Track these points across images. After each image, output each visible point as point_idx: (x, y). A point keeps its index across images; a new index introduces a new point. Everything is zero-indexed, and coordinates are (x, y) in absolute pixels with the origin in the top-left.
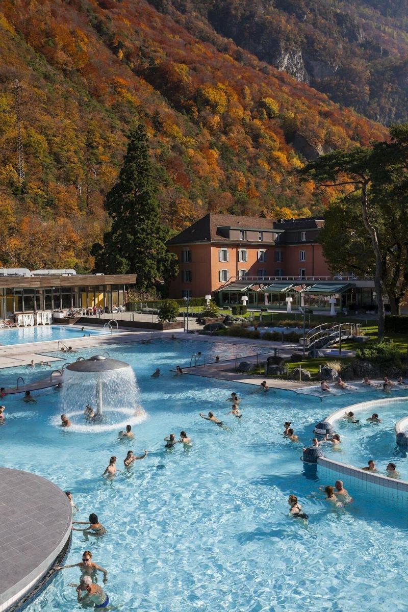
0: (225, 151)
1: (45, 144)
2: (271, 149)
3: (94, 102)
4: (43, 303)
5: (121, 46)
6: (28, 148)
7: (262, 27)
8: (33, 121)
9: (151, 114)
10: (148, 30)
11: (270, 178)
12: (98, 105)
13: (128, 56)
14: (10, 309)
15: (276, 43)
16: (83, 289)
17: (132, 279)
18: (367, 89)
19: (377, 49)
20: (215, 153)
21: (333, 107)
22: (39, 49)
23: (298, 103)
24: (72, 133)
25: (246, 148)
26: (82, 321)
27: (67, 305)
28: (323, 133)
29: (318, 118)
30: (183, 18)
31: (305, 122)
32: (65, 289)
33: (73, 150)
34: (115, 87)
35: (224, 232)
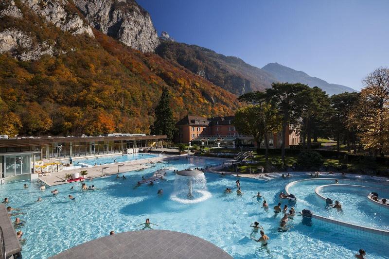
0: (184, 97)
1: (130, 95)
2: (198, 97)
3: (144, 83)
4: (136, 145)
5: (152, 67)
6: (125, 96)
7: (193, 63)
8: (126, 88)
9: (162, 86)
10: (160, 63)
11: (198, 106)
12: (146, 84)
13: (154, 70)
14: (125, 148)
15: (197, 68)
16: (149, 140)
17: (165, 137)
18: (224, 81)
19: (225, 71)
20: (181, 98)
21: (215, 86)
22: (128, 68)
23: (205, 84)
24: (138, 91)
25: (190, 97)
26: (149, 152)
27: (144, 146)
28: (213, 93)
29: (211, 89)
30: (170, 60)
31: (208, 90)
32: (143, 140)
33: (139, 97)
34: (150, 78)
35: (193, 121)
